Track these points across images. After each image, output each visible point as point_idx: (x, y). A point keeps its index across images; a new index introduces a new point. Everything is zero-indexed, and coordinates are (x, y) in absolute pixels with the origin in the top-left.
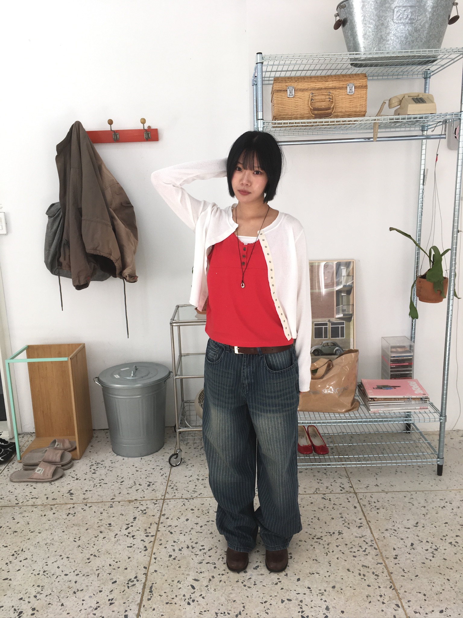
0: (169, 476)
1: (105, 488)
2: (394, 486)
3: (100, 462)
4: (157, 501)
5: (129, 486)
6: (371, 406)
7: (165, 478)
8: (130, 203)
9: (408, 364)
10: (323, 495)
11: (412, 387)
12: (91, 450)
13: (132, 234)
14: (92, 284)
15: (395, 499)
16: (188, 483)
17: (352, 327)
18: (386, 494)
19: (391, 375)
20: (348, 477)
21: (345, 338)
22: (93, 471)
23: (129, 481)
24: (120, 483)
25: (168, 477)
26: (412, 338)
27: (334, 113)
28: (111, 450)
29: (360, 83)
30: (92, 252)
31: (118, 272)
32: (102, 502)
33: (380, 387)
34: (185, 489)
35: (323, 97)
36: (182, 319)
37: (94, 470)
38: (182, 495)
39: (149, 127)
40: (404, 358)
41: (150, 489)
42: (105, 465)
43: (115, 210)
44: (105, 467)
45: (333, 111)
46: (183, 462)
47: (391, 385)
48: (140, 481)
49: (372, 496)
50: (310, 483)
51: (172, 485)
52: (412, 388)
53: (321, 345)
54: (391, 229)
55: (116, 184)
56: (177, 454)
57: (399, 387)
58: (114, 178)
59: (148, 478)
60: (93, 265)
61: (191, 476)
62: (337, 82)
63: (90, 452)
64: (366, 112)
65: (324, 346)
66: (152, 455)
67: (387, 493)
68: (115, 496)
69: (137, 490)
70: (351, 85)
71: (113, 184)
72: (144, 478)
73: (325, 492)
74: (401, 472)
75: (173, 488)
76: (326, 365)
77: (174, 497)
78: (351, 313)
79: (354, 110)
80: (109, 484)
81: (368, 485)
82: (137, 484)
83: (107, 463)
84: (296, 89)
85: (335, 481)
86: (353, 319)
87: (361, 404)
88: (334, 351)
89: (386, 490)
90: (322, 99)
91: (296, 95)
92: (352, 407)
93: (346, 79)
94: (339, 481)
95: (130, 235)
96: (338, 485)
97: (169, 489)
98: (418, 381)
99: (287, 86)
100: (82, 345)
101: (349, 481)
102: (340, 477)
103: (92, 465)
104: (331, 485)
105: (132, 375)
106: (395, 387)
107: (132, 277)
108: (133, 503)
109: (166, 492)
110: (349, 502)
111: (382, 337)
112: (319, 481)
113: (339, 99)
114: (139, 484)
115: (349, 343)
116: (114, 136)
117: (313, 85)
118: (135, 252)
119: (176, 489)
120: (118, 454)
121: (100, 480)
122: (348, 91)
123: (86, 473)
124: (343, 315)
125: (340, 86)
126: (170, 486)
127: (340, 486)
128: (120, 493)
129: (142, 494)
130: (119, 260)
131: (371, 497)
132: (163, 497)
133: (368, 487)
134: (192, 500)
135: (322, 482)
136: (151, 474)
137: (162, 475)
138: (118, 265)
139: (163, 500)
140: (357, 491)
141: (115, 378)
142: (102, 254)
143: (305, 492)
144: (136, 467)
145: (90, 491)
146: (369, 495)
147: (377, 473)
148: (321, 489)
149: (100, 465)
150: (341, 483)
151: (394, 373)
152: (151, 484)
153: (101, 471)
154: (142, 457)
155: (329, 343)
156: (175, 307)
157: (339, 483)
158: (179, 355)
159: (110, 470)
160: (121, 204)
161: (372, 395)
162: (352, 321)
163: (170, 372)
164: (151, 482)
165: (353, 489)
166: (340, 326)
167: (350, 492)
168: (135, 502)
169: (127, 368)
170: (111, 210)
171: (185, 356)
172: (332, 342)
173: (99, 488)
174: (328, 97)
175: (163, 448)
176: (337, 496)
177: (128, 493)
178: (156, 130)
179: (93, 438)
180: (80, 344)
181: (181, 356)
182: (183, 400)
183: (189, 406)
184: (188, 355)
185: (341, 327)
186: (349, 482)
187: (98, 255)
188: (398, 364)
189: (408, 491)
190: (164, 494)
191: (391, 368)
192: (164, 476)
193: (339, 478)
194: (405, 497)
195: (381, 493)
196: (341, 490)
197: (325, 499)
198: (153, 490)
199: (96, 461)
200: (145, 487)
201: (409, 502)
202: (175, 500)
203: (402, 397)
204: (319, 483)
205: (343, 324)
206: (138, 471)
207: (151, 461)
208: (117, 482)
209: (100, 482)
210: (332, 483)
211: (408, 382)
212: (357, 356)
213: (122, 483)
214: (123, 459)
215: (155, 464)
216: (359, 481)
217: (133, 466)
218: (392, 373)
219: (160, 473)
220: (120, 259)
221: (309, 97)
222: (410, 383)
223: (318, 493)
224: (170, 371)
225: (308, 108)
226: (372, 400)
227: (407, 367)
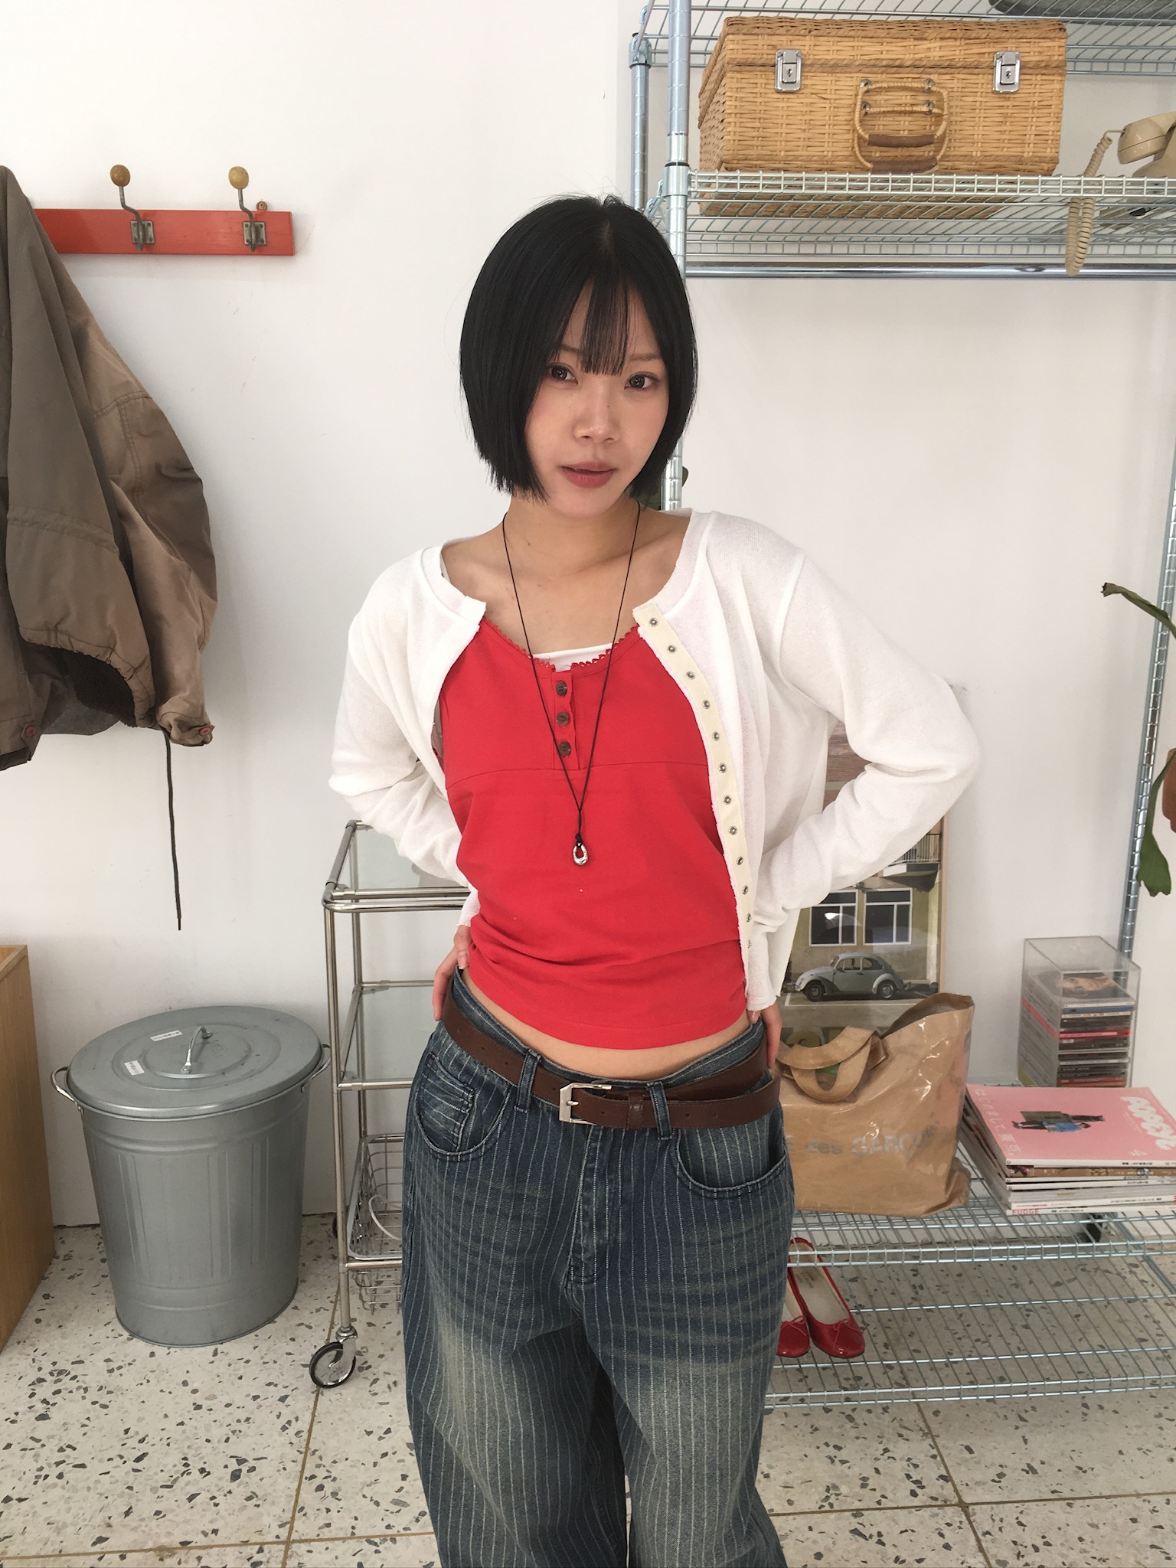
0: (310, 1431)
1: (76, 1491)
2: (1089, 1471)
3: (69, 1367)
4: (261, 1551)
5: (163, 1478)
6: (1013, 1197)
7: (295, 1440)
8: (190, 469)
9: (1115, 1033)
10: (855, 1516)
11: (1140, 1120)
12: (40, 1315)
13: (193, 578)
14: (50, 747)
15: (1103, 1530)
16: (375, 1464)
17: (934, 908)
18: (1068, 1509)
19: (1061, 1071)
20: (928, 1433)
21: (910, 943)
22: (40, 1408)
23: (167, 1454)
24: (131, 1464)
25: (305, 1435)
26: (1125, 943)
27: (942, 160)
28: (114, 1313)
29: (1040, 52)
30: (41, 638)
31: (139, 710)
32: (60, 1554)
33: (1036, 1121)
34: (367, 1491)
35: (906, 98)
36: (365, 885)
37: (44, 1401)
38: (354, 1523)
39: (262, 206)
40: (1105, 1015)
41: (240, 1490)
42: (87, 1379)
43: (131, 492)
44: (86, 1390)
45: (938, 151)
46: (361, 1369)
47: (1072, 1113)
48: (204, 1451)
49: (1023, 1520)
50: (802, 1460)
51: (321, 1473)
52: (1143, 1125)
53: (832, 964)
54: (1108, 589)
55: (140, 400)
56: (340, 1346)
57: (1097, 1119)
58: (132, 375)
59: (233, 1438)
60: (47, 682)
61: (388, 1431)
62: (958, 43)
63: (38, 1321)
64: (1055, 161)
65: (840, 970)
66: (252, 1335)
67: (1069, 1505)
68: (109, 1526)
69: (191, 1498)
70: (1009, 57)
71: (129, 399)
72: (219, 1441)
73: (857, 1505)
74: (1101, 1407)
75: (320, 1488)
76: (868, 1049)
77: (326, 1533)
78: (932, 860)
79: (1015, 150)
80: (95, 1468)
81: (1000, 1470)
82: (195, 1465)
83: (94, 1373)
84: (809, 62)
85: (886, 1450)
86: (940, 883)
87: (973, 1176)
88: (875, 985)
89: (1066, 1494)
90: (900, 105)
91: (806, 86)
92: (949, 1192)
93: (993, 34)
94: (901, 1449)
95: (187, 582)
96: (899, 1468)
97: (308, 1496)
98: (1151, 1093)
99: (774, 47)
100: (13, 955)
101: (934, 1452)
102: (904, 1432)
103: (41, 1380)
104: (877, 1471)
105: (188, 1064)
106: (1084, 1120)
107: (191, 728)
108: (175, 1560)
109: (299, 1509)
110: (947, 1547)
111: (1026, 940)
112: (832, 1451)
113: (961, 107)
114: (202, 1470)
115: (924, 959)
116: (134, 229)
117: (871, 50)
118: (202, 642)
119: (334, 1494)
120: (135, 1331)
121: (61, 1450)
122: (998, 81)
123: (13, 1417)
124: (908, 870)
125: (971, 60)
126: (313, 1477)
127: (908, 1476)
128: (127, 1513)
129: (209, 1516)
130: (143, 668)
131: (1020, 1523)
132: (284, 1533)
133: (1001, 1475)
134: (389, 1543)
135: (843, 1455)
136: (248, 1419)
137: (284, 1428)
138: (139, 685)
139: (283, 1547)
140: (967, 1499)
141: (127, 1075)
142: (78, 647)
143: (790, 1502)
144: (195, 1391)
145: (20, 1500)
146: (1010, 1512)
147: (1023, 1415)
148: (844, 1489)
149: (66, 1383)
150: (909, 1460)
151: (1069, 1063)
152: (245, 1468)
153: (70, 1409)
154: (219, 1347)
155: (858, 958)
156: (343, 830)
157: (901, 1459)
158: (352, 986)
159: (102, 1402)
160: (158, 467)
161: (1017, 1155)
162: (936, 889)
163: (322, 1048)
164: (245, 1461)
165: (954, 1485)
166: (896, 904)
167: (946, 1504)
168: (182, 1554)
169: (174, 1034)
170: (118, 489)
171: (373, 990)
172: (867, 956)
173: (55, 1485)
174: (922, 98)
175: (293, 1304)
176: (905, 1519)
177: (158, 1513)
178: (287, 217)
179: (55, 1261)
180: (9, 950)
181: (360, 990)
182: (363, 1134)
183: (386, 1152)
184: (383, 986)
185: (898, 906)
186: (934, 1457)
187: (62, 649)
188: (1083, 1035)
189: (1138, 1495)
190: (287, 1517)
191: (1062, 1047)
192: (292, 1431)
193: (900, 1435)
194: (1134, 1520)
195: (1050, 1505)
196: (914, 1494)
197: (864, 1536)
198: (249, 1499)
199: (54, 1364)
200: (221, 1484)
201: (1153, 1547)
202: (330, 1544)
203: (1118, 1163)
204: (833, 1462)
205: (905, 896)
206: (198, 1407)
207: (247, 1362)
208: (121, 1457)
209: (59, 1457)
210: (877, 1459)
211: (1125, 1099)
212: (968, 1022)
213: (138, 1466)
214: (152, 1354)
215: (264, 1379)
216: (969, 1450)
217: (185, 1383)
218: (1063, 1063)
219: (278, 1417)
220: (148, 662)
221: (856, 95)
222: (1128, 1103)
223: (836, 1508)
224: (323, 1043)
225: (849, 136)
226: (1019, 1173)
227: (1114, 1046)
